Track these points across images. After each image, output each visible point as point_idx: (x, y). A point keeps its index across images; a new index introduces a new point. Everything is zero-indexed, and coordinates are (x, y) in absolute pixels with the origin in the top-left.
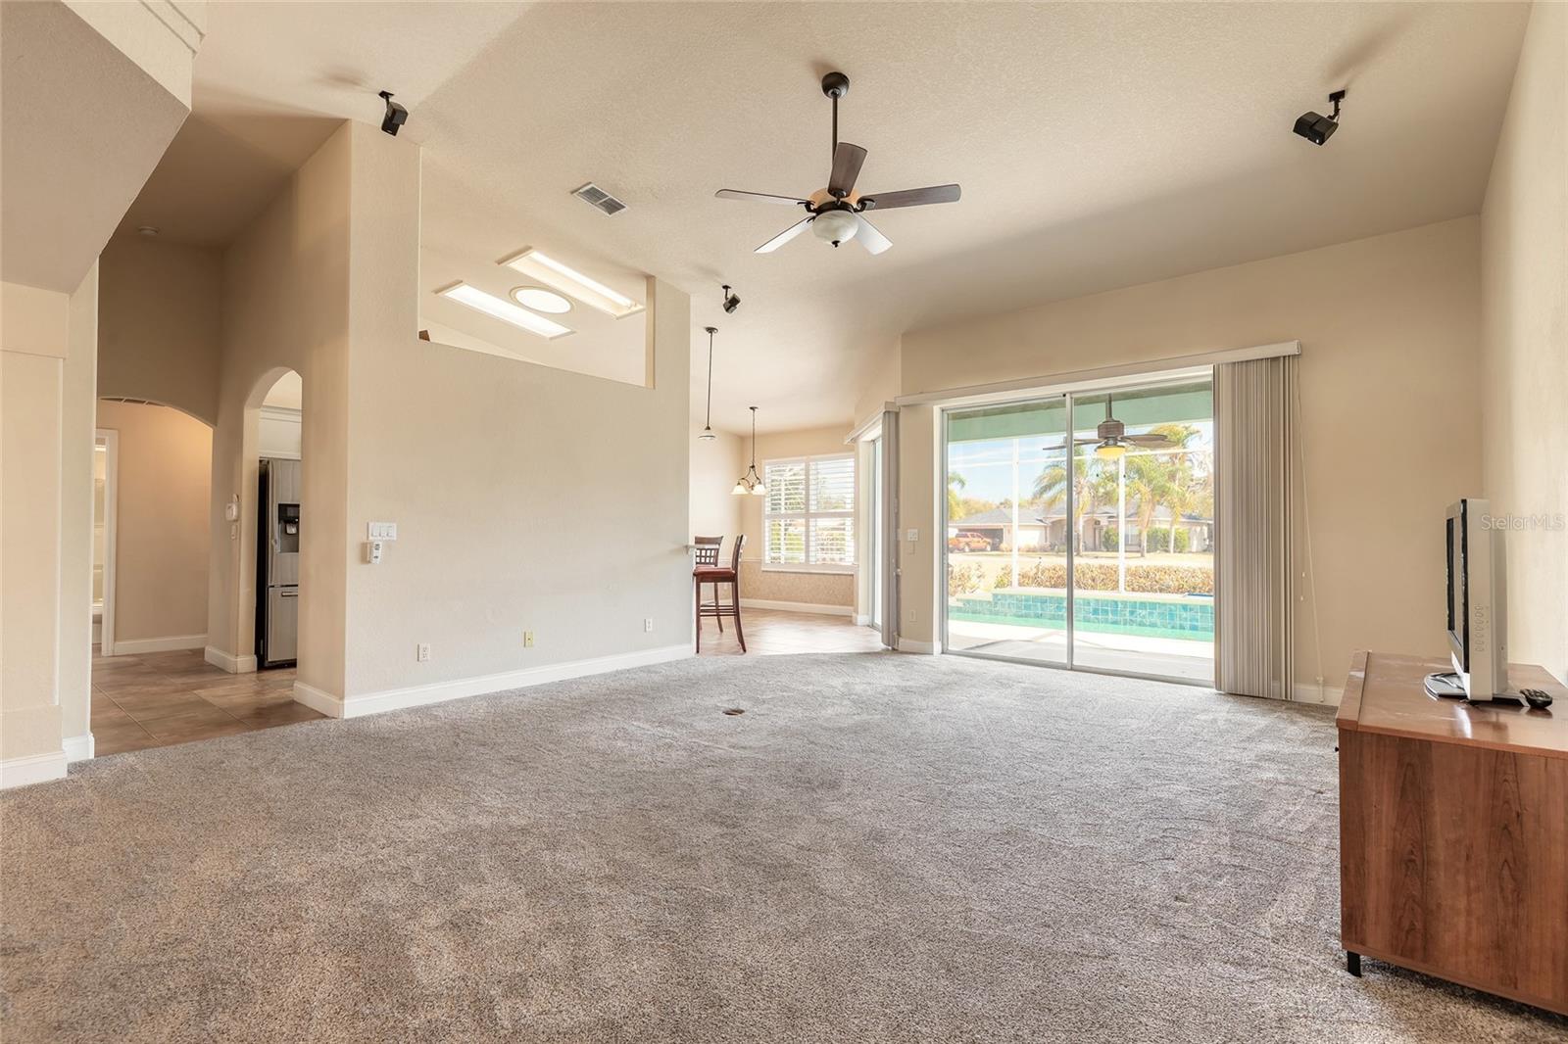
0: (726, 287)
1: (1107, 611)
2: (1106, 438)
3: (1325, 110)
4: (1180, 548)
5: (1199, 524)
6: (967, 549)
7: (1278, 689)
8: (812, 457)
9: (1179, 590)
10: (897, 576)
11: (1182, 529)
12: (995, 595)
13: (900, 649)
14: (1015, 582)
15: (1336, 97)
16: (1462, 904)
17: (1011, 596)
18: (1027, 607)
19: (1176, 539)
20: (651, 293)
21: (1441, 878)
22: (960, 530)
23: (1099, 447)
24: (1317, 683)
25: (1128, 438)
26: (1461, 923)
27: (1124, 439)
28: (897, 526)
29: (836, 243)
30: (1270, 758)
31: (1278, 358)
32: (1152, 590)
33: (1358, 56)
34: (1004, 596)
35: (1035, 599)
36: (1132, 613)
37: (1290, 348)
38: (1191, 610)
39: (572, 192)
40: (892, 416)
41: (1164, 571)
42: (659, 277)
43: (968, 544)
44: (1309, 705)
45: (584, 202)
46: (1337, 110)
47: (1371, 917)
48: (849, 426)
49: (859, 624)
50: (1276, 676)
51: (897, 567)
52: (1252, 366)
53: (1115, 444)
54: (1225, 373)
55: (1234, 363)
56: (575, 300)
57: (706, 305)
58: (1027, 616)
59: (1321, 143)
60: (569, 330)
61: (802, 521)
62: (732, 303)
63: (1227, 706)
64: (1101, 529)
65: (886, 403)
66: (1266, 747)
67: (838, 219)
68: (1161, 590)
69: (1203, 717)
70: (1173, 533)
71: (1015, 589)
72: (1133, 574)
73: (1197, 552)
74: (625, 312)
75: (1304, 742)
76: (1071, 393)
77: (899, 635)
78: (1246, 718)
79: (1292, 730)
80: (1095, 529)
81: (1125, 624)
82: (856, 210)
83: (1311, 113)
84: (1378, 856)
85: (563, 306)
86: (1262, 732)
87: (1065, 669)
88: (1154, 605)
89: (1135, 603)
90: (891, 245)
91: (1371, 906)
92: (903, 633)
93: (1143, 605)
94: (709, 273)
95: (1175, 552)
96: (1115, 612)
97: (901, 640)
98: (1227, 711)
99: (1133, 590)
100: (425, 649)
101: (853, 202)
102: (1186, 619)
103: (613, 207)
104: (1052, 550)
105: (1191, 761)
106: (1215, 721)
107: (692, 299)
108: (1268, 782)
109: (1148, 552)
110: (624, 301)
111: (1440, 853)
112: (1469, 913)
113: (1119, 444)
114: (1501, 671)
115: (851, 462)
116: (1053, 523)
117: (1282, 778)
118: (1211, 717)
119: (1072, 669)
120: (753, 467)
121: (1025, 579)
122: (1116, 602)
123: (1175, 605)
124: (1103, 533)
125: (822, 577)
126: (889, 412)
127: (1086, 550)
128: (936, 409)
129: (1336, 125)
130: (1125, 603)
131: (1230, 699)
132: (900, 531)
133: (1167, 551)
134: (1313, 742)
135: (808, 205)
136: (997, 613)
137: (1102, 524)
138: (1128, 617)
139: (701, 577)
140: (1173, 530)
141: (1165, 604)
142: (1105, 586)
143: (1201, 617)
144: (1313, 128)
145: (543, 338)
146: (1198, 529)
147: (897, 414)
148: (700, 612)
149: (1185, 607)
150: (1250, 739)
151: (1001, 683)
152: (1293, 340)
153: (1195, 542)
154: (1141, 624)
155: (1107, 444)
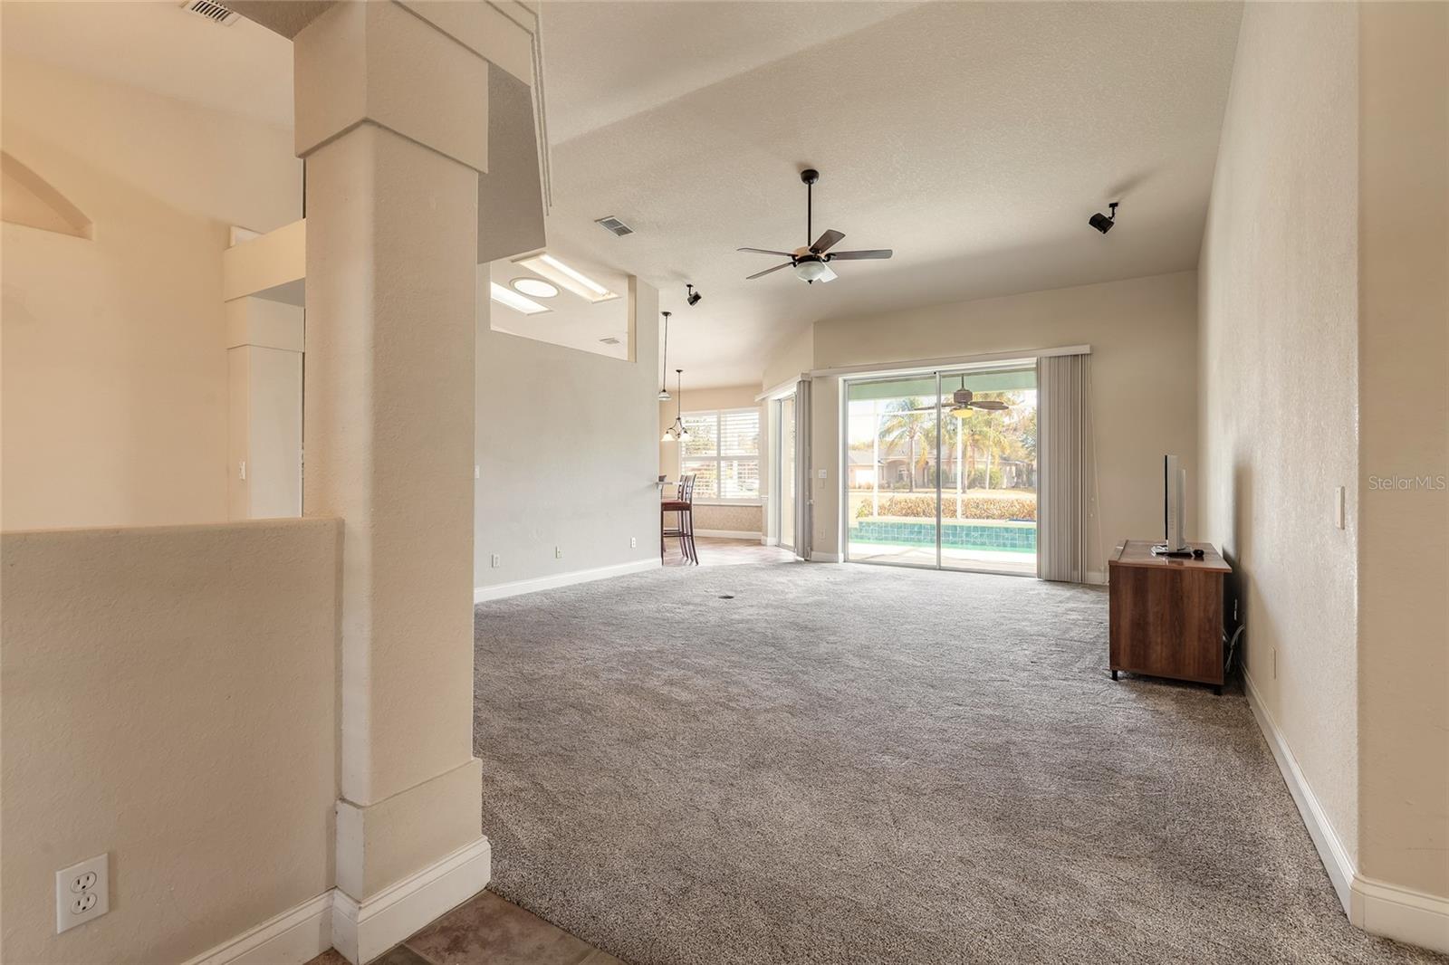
0: (690, 286)
1: (948, 534)
2: (959, 403)
3: (1107, 213)
4: (993, 486)
5: (1010, 465)
7: (1077, 575)
8: (722, 410)
9: (1001, 517)
10: (810, 505)
11: (996, 468)
12: (861, 523)
13: (813, 559)
14: (875, 513)
15: (1113, 206)
16: (1159, 640)
17: (874, 524)
18: (886, 532)
19: (991, 477)
20: (633, 288)
21: (1151, 629)
23: (955, 409)
24: (1100, 570)
25: (975, 403)
26: (1159, 648)
27: (971, 404)
28: (810, 468)
29: (810, 281)
30: (1072, 610)
31: (1078, 355)
32: (980, 517)
33: (1126, 187)
34: (868, 524)
35: (893, 526)
36: (967, 535)
37: (1085, 349)
38: (1011, 531)
39: (596, 221)
40: (806, 385)
41: (992, 502)
42: (639, 277)
44: (1096, 585)
45: (603, 227)
46: (1113, 214)
47: (1122, 652)
48: (757, 387)
49: (768, 544)
50: (1075, 567)
51: (810, 498)
52: (1061, 359)
53: (966, 407)
54: (1045, 363)
55: (1050, 357)
56: (562, 288)
57: (672, 296)
58: (886, 539)
59: (1104, 233)
60: (546, 309)
61: (715, 463)
62: (695, 299)
63: (1045, 587)
64: (929, 469)
65: (802, 374)
66: (1071, 605)
67: (814, 266)
68: (988, 517)
69: (1031, 593)
70: (989, 472)
71: (876, 518)
72: (966, 505)
73: (1006, 488)
74: (601, 299)
75: (1092, 602)
76: (940, 372)
77: (812, 549)
78: (1058, 592)
79: (1085, 597)
81: (962, 544)
82: (824, 261)
83: (1099, 214)
84: (1125, 623)
85: (551, 292)
86: (1068, 598)
87: (935, 569)
88: (983, 529)
89: (970, 527)
90: (836, 277)
91: (1122, 647)
92: (814, 548)
93: (976, 528)
94: (679, 275)
95: (990, 488)
96: (954, 535)
97: (813, 553)
98: (1046, 589)
99: (967, 517)
100: (497, 558)
101: (822, 256)
102: (1007, 539)
103: (623, 231)
104: (889, 487)
105: (1029, 612)
106: (1039, 594)
107: (660, 293)
108: (1073, 620)
109: (969, 488)
110: (600, 289)
111: (1151, 618)
112: (1162, 643)
113: (969, 407)
114: (1181, 540)
115: (755, 416)
116: (889, 463)
117: (1081, 618)
118: (1036, 592)
119: (940, 569)
120: (679, 419)
121: (883, 510)
122: (955, 527)
123: (1000, 528)
125: (732, 508)
126: (804, 381)
127: (916, 487)
128: (840, 380)
129: (1113, 223)
130: (962, 527)
131: (1047, 583)
132: (813, 471)
133: (984, 488)
134: (1098, 602)
135: (794, 256)
136: (862, 538)
137: (930, 464)
138: (964, 538)
139: (666, 507)
140: (989, 470)
141: (992, 528)
142: (945, 514)
144: (1101, 223)
145: (524, 313)
146: (1008, 468)
147: (810, 383)
148: (664, 534)
149: (1006, 529)
150: (1060, 602)
151: (896, 578)
152: (1086, 344)
153: (1005, 480)
154: (974, 544)
155: (960, 408)
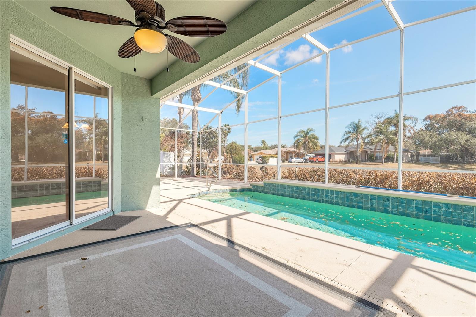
6: (317, 162)
22: (316, 155)
43: (317, 160)
70: (396, 155)
80: (366, 154)
96: (318, 195)
102: (355, 202)
116: (350, 152)
124: (369, 156)
137: (368, 152)
140: (396, 154)
142: (318, 181)
143: (364, 201)
